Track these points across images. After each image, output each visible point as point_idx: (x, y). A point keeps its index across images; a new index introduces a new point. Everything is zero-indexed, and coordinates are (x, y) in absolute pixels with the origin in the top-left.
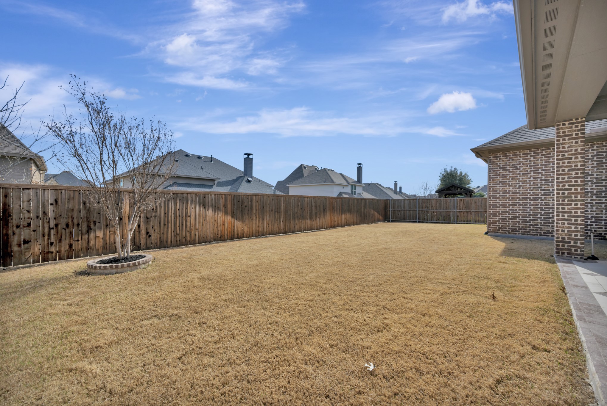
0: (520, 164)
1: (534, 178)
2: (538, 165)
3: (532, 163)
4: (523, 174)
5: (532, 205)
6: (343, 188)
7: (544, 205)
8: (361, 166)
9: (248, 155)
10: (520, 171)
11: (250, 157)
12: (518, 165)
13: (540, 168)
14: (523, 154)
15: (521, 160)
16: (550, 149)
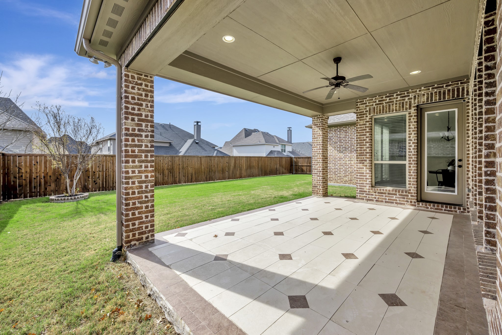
0: (333, 137)
1: (339, 146)
2: (341, 138)
3: (339, 136)
4: (334, 143)
5: (339, 164)
6: (274, 147)
7: (344, 164)
8: (291, 129)
9: (198, 122)
10: (333, 141)
11: (199, 124)
12: (332, 137)
13: (342, 139)
14: (334, 130)
15: (333, 134)
16: (347, 127)
